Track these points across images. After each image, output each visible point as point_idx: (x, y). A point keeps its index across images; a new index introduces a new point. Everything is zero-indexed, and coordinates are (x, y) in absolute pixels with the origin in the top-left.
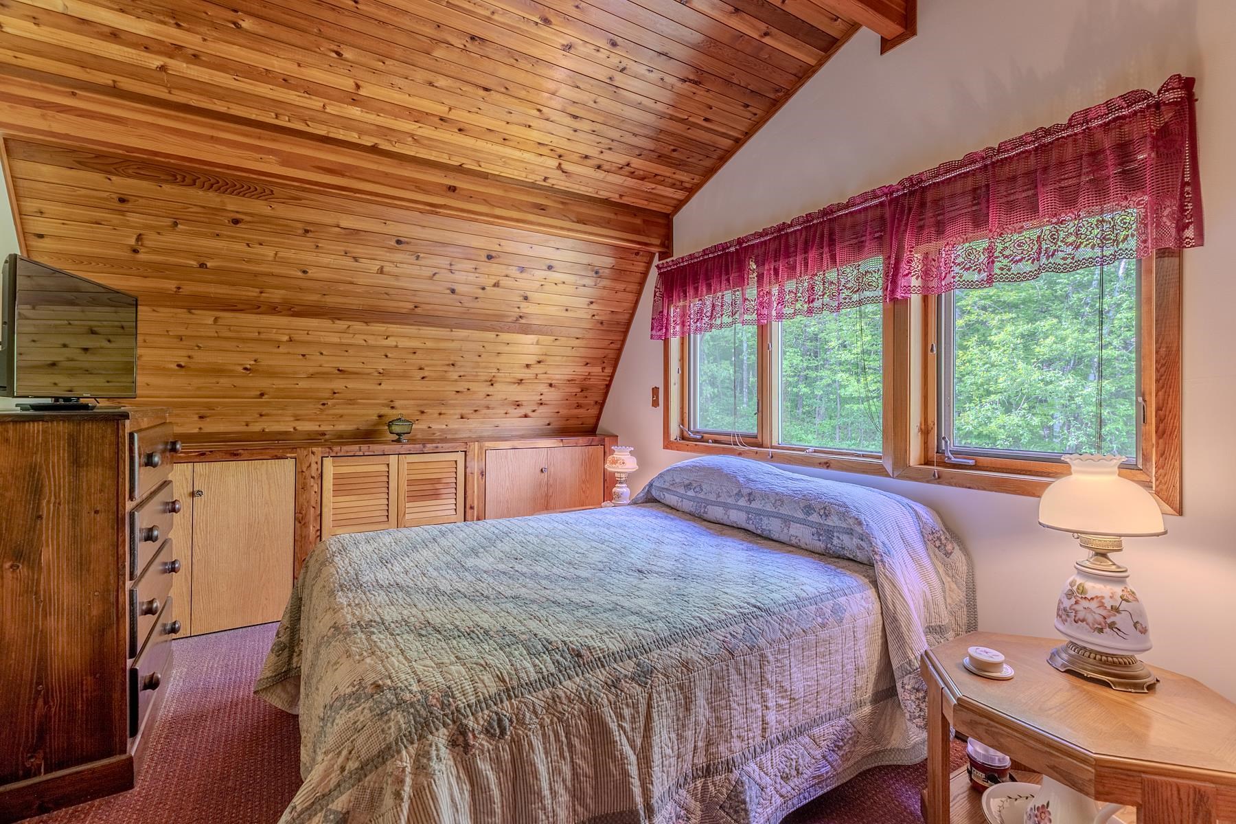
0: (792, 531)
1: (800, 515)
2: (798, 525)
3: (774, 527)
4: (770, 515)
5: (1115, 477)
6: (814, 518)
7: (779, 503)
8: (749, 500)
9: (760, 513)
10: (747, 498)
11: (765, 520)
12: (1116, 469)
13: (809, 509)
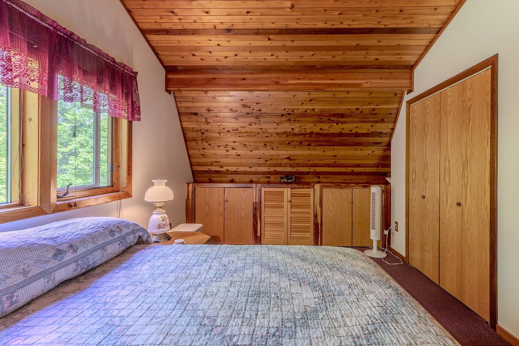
0: (109, 251)
1: (110, 238)
2: (110, 245)
3: (97, 258)
4: (91, 252)
5: (164, 186)
6: (117, 235)
7: (95, 239)
8: (74, 251)
9: (84, 256)
10: (71, 251)
11: (90, 257)
12: (165, 184)
13: (112, 232)
